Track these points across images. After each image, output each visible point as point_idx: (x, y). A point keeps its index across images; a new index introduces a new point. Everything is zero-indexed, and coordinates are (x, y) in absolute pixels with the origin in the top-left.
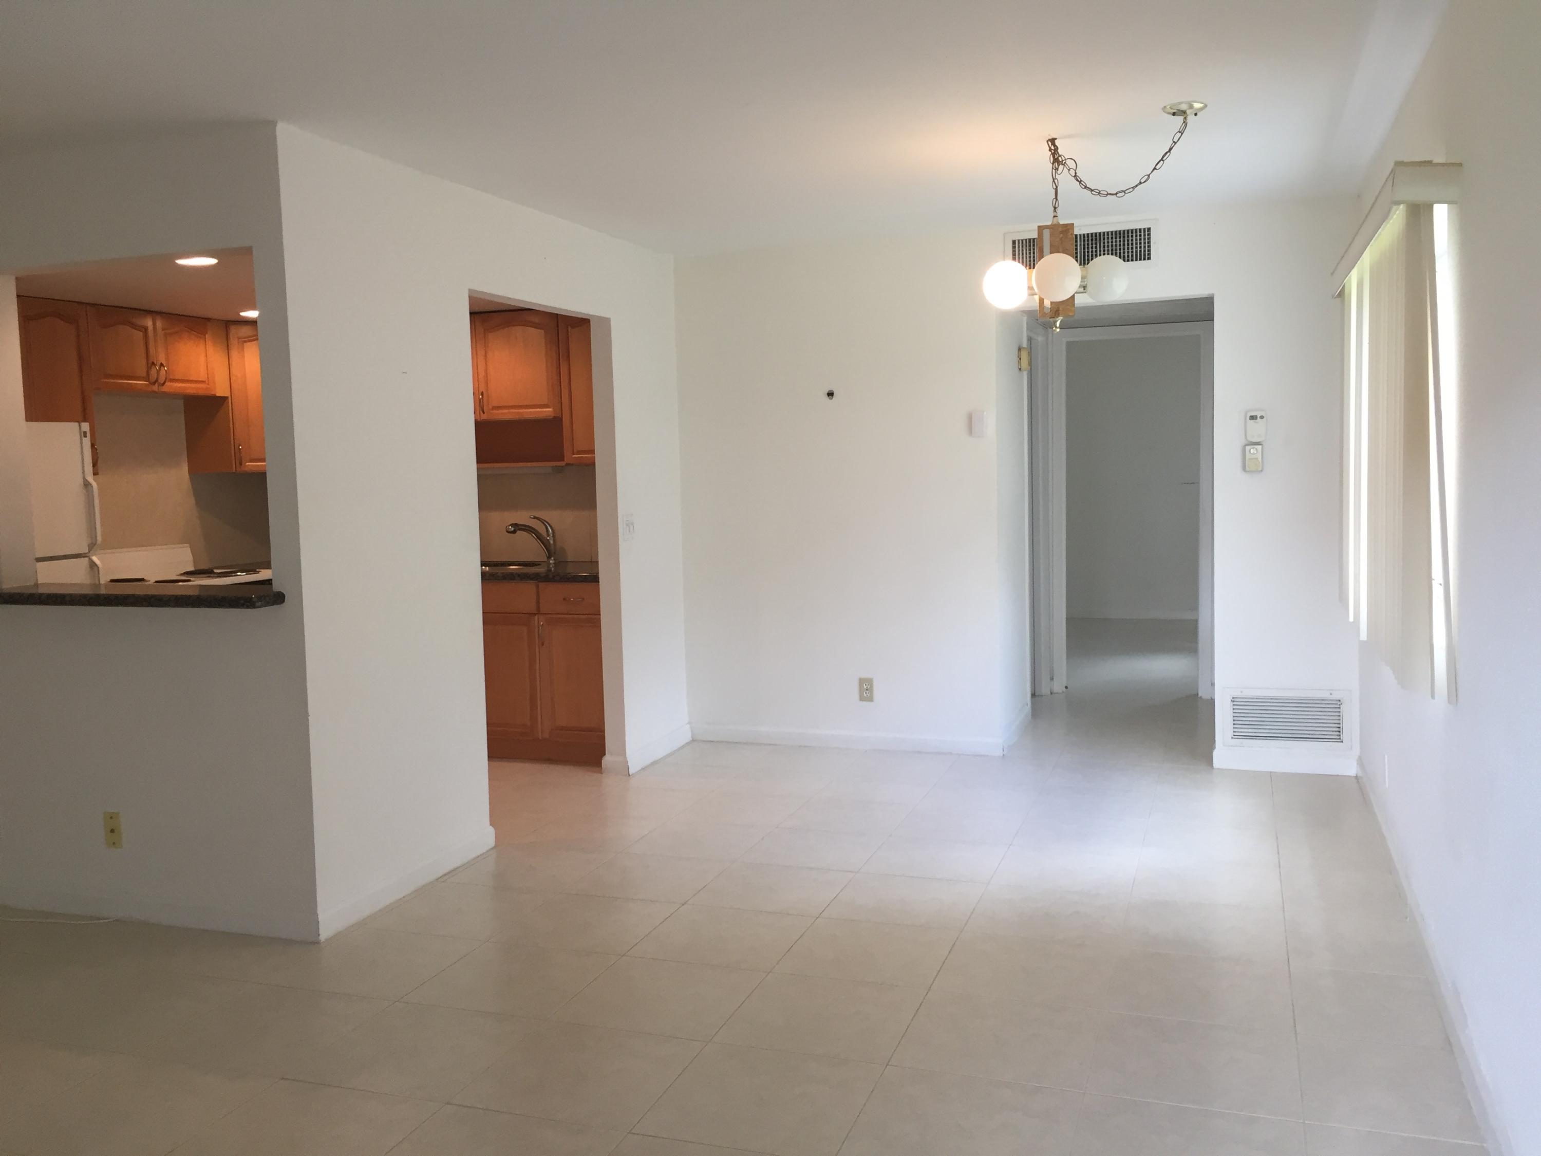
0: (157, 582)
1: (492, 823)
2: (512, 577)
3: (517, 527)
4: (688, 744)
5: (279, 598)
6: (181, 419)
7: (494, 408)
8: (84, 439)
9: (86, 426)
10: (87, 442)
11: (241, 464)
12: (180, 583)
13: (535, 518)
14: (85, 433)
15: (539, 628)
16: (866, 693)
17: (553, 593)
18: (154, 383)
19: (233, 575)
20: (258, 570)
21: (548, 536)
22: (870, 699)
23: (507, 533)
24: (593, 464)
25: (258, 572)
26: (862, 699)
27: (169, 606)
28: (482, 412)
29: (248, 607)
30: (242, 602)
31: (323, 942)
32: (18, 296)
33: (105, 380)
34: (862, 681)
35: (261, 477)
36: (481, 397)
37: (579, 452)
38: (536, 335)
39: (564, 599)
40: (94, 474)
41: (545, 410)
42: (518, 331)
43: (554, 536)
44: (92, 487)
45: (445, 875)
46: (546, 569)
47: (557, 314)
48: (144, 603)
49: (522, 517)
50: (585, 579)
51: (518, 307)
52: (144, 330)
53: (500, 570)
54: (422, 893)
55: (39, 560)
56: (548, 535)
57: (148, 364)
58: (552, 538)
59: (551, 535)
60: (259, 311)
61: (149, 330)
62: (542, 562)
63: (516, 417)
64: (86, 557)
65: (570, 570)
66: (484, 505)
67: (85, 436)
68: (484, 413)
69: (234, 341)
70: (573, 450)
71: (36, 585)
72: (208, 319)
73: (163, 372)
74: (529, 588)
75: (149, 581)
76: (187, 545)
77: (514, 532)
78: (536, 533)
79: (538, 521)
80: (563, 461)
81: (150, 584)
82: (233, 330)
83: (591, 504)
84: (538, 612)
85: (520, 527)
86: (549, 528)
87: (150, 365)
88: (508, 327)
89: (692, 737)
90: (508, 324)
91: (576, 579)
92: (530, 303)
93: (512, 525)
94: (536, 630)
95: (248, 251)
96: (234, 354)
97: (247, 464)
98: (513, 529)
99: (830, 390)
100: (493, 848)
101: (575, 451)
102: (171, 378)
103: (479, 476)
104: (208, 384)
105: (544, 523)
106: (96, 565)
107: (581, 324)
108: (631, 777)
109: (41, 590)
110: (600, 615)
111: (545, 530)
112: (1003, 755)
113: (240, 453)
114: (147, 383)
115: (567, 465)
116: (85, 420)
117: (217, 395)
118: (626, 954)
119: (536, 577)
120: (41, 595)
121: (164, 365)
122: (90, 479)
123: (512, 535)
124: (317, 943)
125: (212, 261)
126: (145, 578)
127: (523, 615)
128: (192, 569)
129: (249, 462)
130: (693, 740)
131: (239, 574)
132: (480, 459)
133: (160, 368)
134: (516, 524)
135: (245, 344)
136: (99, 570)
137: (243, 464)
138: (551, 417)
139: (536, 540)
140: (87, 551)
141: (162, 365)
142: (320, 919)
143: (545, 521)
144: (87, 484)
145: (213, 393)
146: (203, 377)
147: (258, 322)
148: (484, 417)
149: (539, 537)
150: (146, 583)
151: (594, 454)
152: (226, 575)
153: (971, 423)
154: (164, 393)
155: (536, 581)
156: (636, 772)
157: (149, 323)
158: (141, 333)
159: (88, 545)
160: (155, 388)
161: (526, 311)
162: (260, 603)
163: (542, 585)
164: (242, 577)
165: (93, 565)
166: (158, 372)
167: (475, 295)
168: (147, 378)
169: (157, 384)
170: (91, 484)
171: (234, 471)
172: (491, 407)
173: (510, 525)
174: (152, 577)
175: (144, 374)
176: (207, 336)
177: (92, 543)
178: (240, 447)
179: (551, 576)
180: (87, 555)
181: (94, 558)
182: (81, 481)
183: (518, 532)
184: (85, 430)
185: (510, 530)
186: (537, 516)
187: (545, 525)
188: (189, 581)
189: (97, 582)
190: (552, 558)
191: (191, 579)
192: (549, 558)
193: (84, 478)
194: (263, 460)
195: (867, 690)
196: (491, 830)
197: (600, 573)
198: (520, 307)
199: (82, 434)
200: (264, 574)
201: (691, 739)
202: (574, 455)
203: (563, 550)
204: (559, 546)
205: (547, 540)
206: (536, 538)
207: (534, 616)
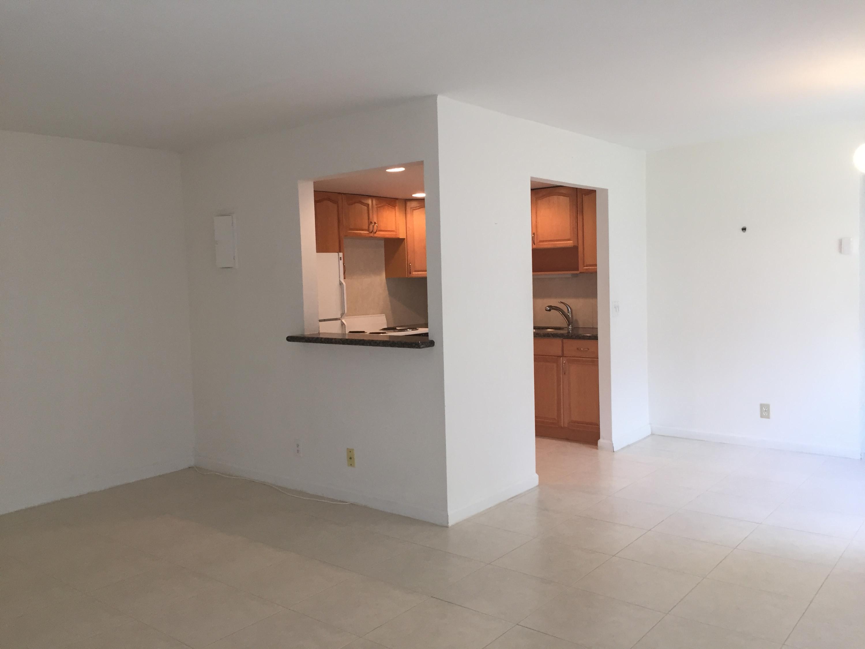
0: (370, 333)
1: (537, 472)
2: (548, 335)
3: (551, 308)
4: (649, 436)
5: (432, 344)
6: (382, 251)
7: (541, 241)
8: (340, 261)
9: (341, 255)
10: (341, 262)
11: (410, 273)
12: (381, 334)
13: (562, 303)
14: (341, 258)
15: (562, 364)
16: (765, 413)
17: (571, 346)
18: (371, 232)
19: (406, 330)
20: (417, 328)
21: (568, 313)
22: (768, 417)
23: (546, 311)
24: (596, 272)
25: (417, 330)
26: (762, 416)
27: (380, 346)
28: (533, 244)
29: (417, 348)
30: (414, 345)
31: (450, 527)
32: (314, 191)
33: (349, 231)
34: (762, 406)
35: (424, 280)
36: (533, 235)
37: (588, 266)
38: (564, 201)
39: (578, 349)
40: (344, 278)
41: (568, 242)
42: (555, 198)
43: (572, 313)
44: (343, 285)
45: (512, 498)
46: (567, 331)
47: (577, 188)
48: (368, 344)
49: (554, 302)
50: (590, 338)
51: (556, 185)
52: (367, 205)
53: (542, 332)
54: (500, 506)
55: (320, 321)
57: (369, 222)
58: (571, 314)
59: (570, 312)
60: (425, 193)
61: (370, 206)
62: (565, 327)
63: (552, 246)
64: (339, 320)
65: (581, 332)
66: (536, 295)
67: (341, 260)
68: (535, 244)
69: (408, 210)
70: (584, 264)
71: (319, 333)
72: (397, 199)
73: (375, 227)
74: (558, 342)
75: (367, 333)
76: (384, 314)
77: (550, 310)
78: (561, 311)
79: (563, 304)
80: (578, 270)
81: (367, 334)
82: (408, 204)
83: (594, 294)
84: (563, 356)
85: (553, 308)
86: (569, 308)
87: (369, 223)
88: (549, 196)
89: (651, 433)
90: (550, 195)
91: (584, 338)
92: (562, 182)
93: (549, 306)
94: (561, 365)
95: (421, 163)
96: (409, 216)
97: (413, 273)
98: (549, 309)
99: (744, 226)
100: (537, 486)
101: (585, 265)
102: (379, 229)
103: (533, 279)
104: (396, 232)
105: (565, 305)
106: (344, 324)
107: (591, 193)
108: (614, 453)
109: (321, 336)
110: (598, 358)
111: (567, 309)
112: (861, 458)
113: (410, 267)
114: (368, 232)
115: (581, 273)
116: (340, 252)
117: (400, 238)
118: (615, 555)
119: (562, 336)
120: (322, 338)
121: (376, 223)
122: (343, 281)
123: (549, 312)
124: (447, 527)
125: (402, 169)
126: (365, 331)
127: (554, 357)
128: (386, 327)
129: (414, 272)
130: (652, 434)
131: (408, 330)
132: (534, 270)
133: (374, 225)
134: (551, 306)
135: (414, 211)
136: (345, 328)
137: (411, 273)
138: (572, 246)
139: (562, 315)
140: (340, 317)
141: (375, 223)
142: (449, 514)
143: (567, 305)
144: (341, 284)
145: (398, 237)
146: (393, 228)
147: (425, 199)
148: (535, 247)
149: (563, 313)
150: (365, 334)
151: (597, 266)
152: (401, 330)
153: (841, 246)
154: (376, 237)
155: (562, 338)
156: (618, 450)
157: (370, 202)
158: (366, 207)
159: (341, 314)
160: (372, 235)
161: (560, 187)
162: (422, 346)
163: (565, 341)
164: (410, 332)
165: (343, 324)
166: (373, 226)
167: (534, 180)
168: (368, 230)
169: (372, 233)
170: (343, 284)
171: (407, 277)
172: (538, 241)
173: (548, 306)
174: (368, 331)
175: (367, 228)
176: (396, 207)
177: (342, 313)
178: (410, 264)
179: (570, 336)
180: (340, 319)
181: (343, 321)
182: (338, 283)
183: (552, 310)
184: (341, 257)
185: (547, 309)
186: (562, 301)
187: (567, 306)
188: (385, 333)
189: (344, 333)
190: (571, 326)
191: (386, 332)
192: (569, 325)
193: (340, 280)
194: (426, 271)
195: (765, 411)
196: (536, 476)
197: (598, 334)
198: (557, 185)
199: (340, 258)
200: (421, 331)
201: (650, 433)
202: (584, 267)
203: (576, 321)
204: (574, 318)
205: (568, 315)
206: (562, 314)
207: (560, 358)
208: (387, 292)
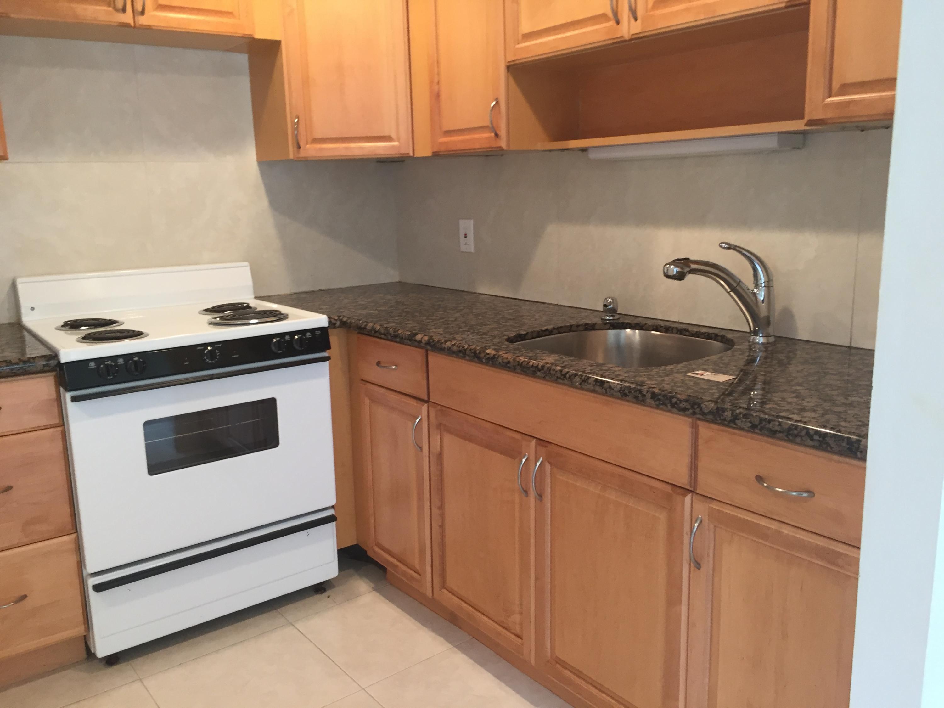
3: (687, 267)
6: (243, 83)
7: (657, 4)
11: (299, 147)
13: (730, 247)
15: (692, 524)
18: (124, 10)
21: (755, 288)
23: (665, 278)
37: (845, 89)
39: (759, 477)
43: (768, 287)
49: (699, 245)
56: (757, 285)
58: (765, 290)
59: (763, 284)
68: (636, 19)
70: (830, 86)
74: (675, 429)
77: (680, 277)
78: (728, 278)
79: (738, 255)
80: (802, 118)
84: (694, 490)
85: (693, 266)
86: (760, 269)
93: (675, 262)
94: (687, 528)
97: (308, 147)
98: (677, 270)
101: (836, 85)
102: (161, 3)
105: (748, 259)
111: (750, 273)
115: (812, 123)
123: (676, 282)
127: (660, 485)
134: (687, 261)
137: (303, 146)
139: (728, 293)
143: (752, 254)
145: (248, 32)
146: (228, 5)
149: (736, 287)
154: (149, 28)
155: (693, 419)
160: (127, 18)
163: (707, 431)
168: (111, 1)
169: (129, 12)
171: (293, 157)
172: (650, 4)
173: (670, 264)
178: (297, 121)
183: (691, 276)
185: (670, 273)
186: (733, 242)
187: (752, 261)
192: (755, 329)
202: (830, 96)
203: (788, 314)
204: (778, 306)
205: (751, 296)
206: (729, 290)
207: (685, 495)
208: (264, 203)
